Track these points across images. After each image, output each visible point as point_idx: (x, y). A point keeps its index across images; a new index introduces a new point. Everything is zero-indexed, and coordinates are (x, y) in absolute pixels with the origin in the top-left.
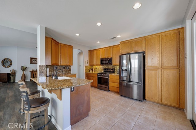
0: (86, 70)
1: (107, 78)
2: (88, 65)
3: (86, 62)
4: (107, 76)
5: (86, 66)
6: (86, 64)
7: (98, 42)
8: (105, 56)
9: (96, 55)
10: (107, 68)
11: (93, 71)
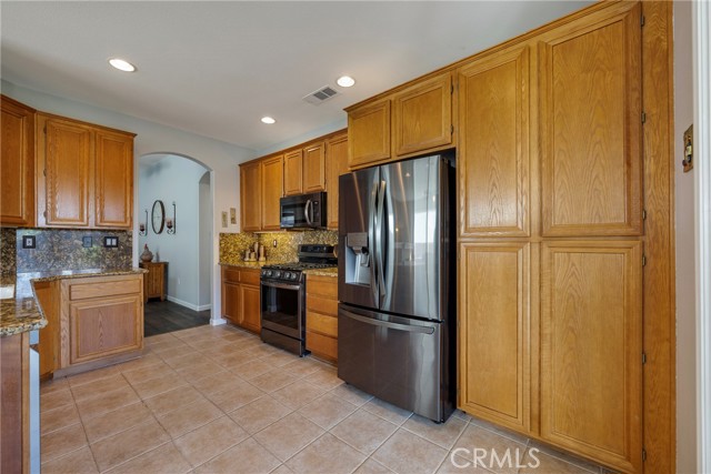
0: (224, 252)
1: (296, 292)
2: (236, 228)
3: (224, 216)
4: (295, 282)
5: (222, 235)
6: (225, 225)
7: (268, 120)
8: (300, 187)
9: (267, 183)
10: (313, 241)
11: (262, 258)
